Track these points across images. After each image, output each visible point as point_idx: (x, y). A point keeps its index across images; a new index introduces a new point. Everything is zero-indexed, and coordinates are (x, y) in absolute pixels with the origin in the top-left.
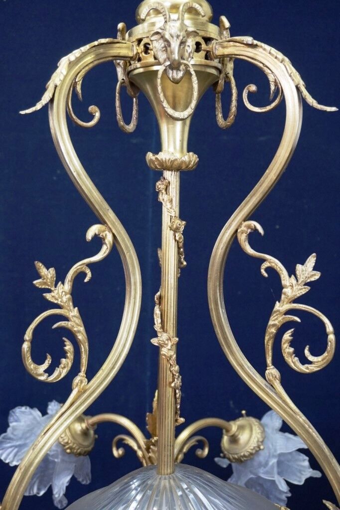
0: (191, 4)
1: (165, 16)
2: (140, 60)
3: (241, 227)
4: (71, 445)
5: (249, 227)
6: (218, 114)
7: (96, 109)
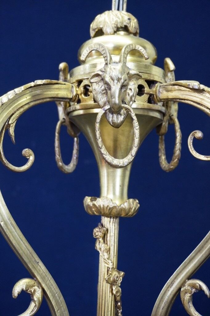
0: (134, 46)
1: (106, 59)
2: (79, 101)
3: (184, 286)
5: (193, 286)
6: (161, 156)
7: (31, 152)
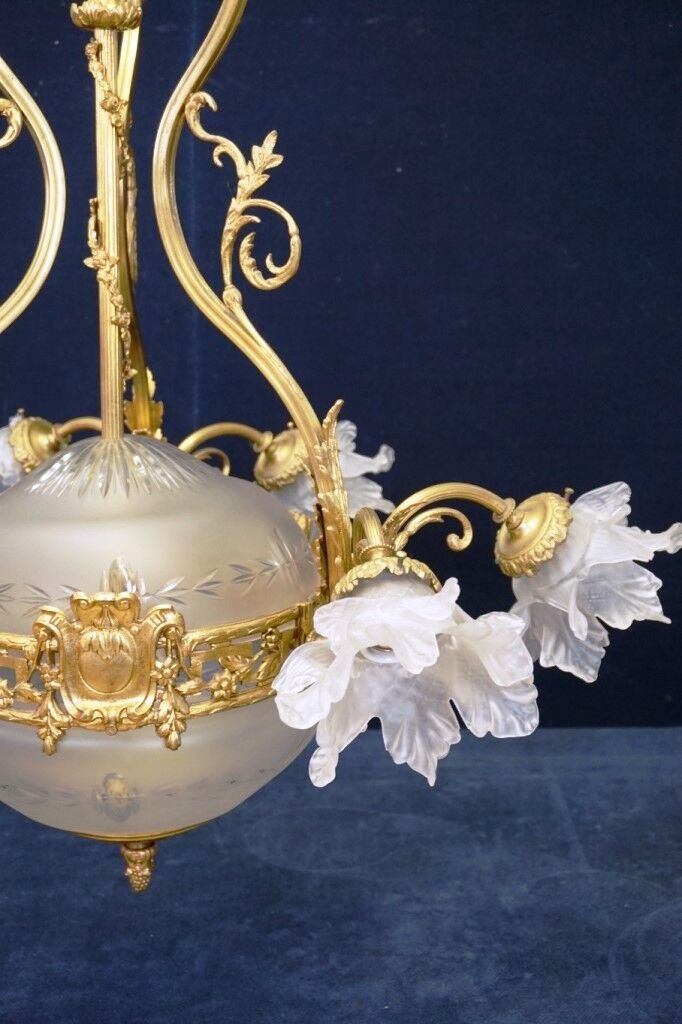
3: (189, 101)
4: (32, 462)
